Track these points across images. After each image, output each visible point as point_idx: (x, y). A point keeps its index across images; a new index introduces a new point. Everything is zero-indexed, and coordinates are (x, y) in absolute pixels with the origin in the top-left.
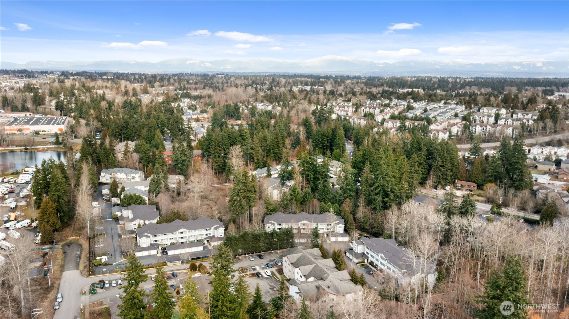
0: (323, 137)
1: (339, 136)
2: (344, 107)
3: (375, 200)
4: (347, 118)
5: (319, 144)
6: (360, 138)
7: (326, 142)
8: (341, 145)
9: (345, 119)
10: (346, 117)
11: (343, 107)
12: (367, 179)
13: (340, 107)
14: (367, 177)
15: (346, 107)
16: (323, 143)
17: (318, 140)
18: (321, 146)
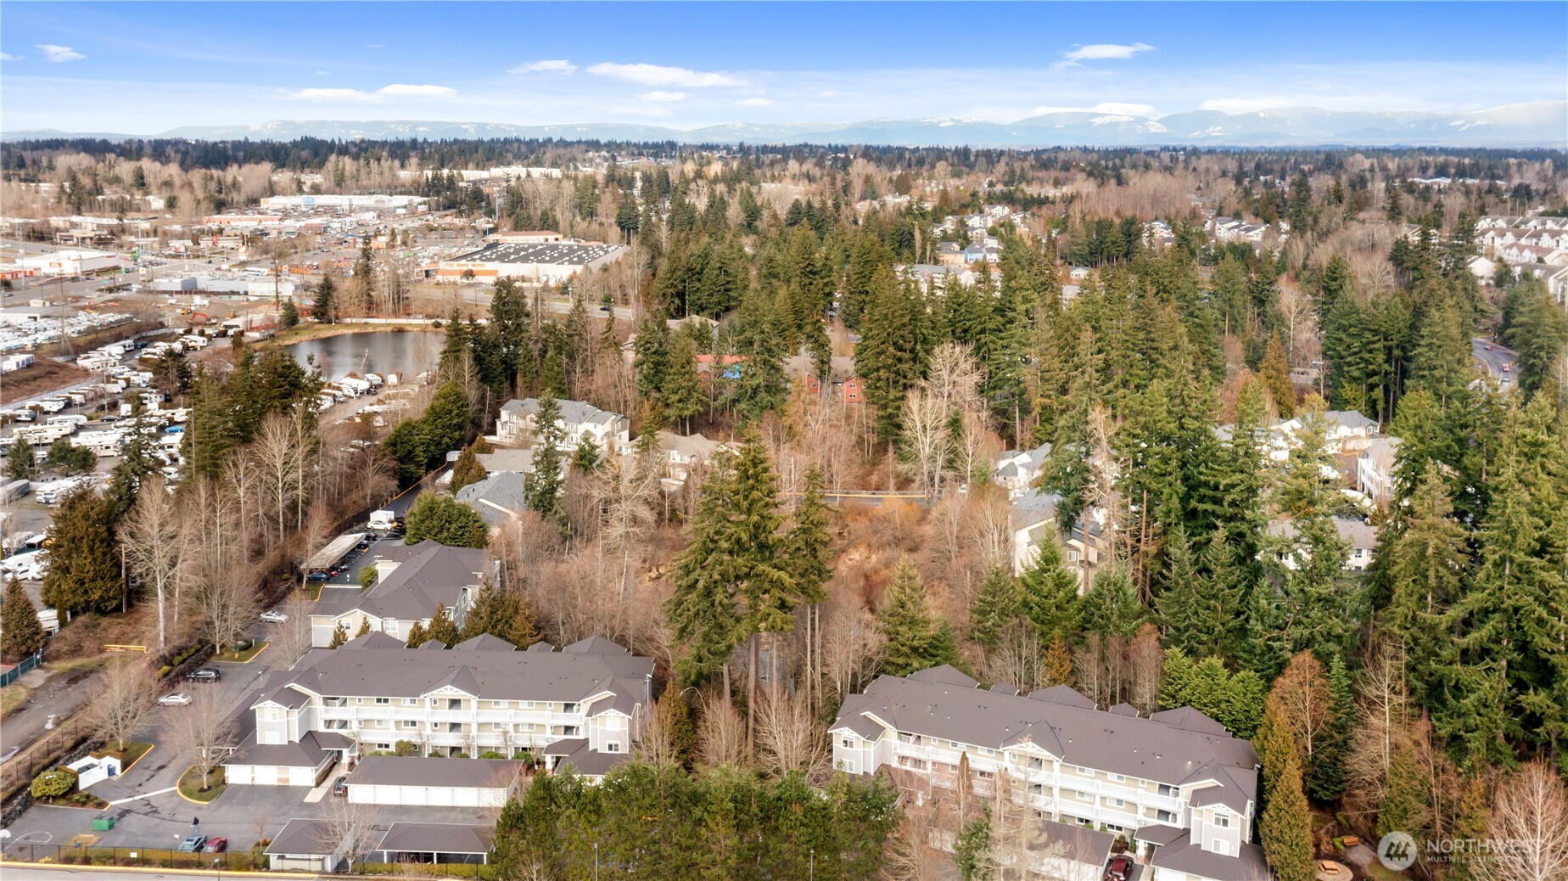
0: (1368, 335)
1: (1433, 335)
2: (1537, 235)
3: (1458, 690)
4: (1537, 273)
5: (1349, 364)
6: (1541, 348)
7: (1381, 358)
8: (1437, 373)
9: (1526, 276)
10: (1534, 268)
11: (1532, 236)
12: (1422, 555)
13: (1519, 236)
14: (1425, 546)
15: (1546, 236)
16: (1368, 362)
17: (1349, 347)
18: (1356, 374)
